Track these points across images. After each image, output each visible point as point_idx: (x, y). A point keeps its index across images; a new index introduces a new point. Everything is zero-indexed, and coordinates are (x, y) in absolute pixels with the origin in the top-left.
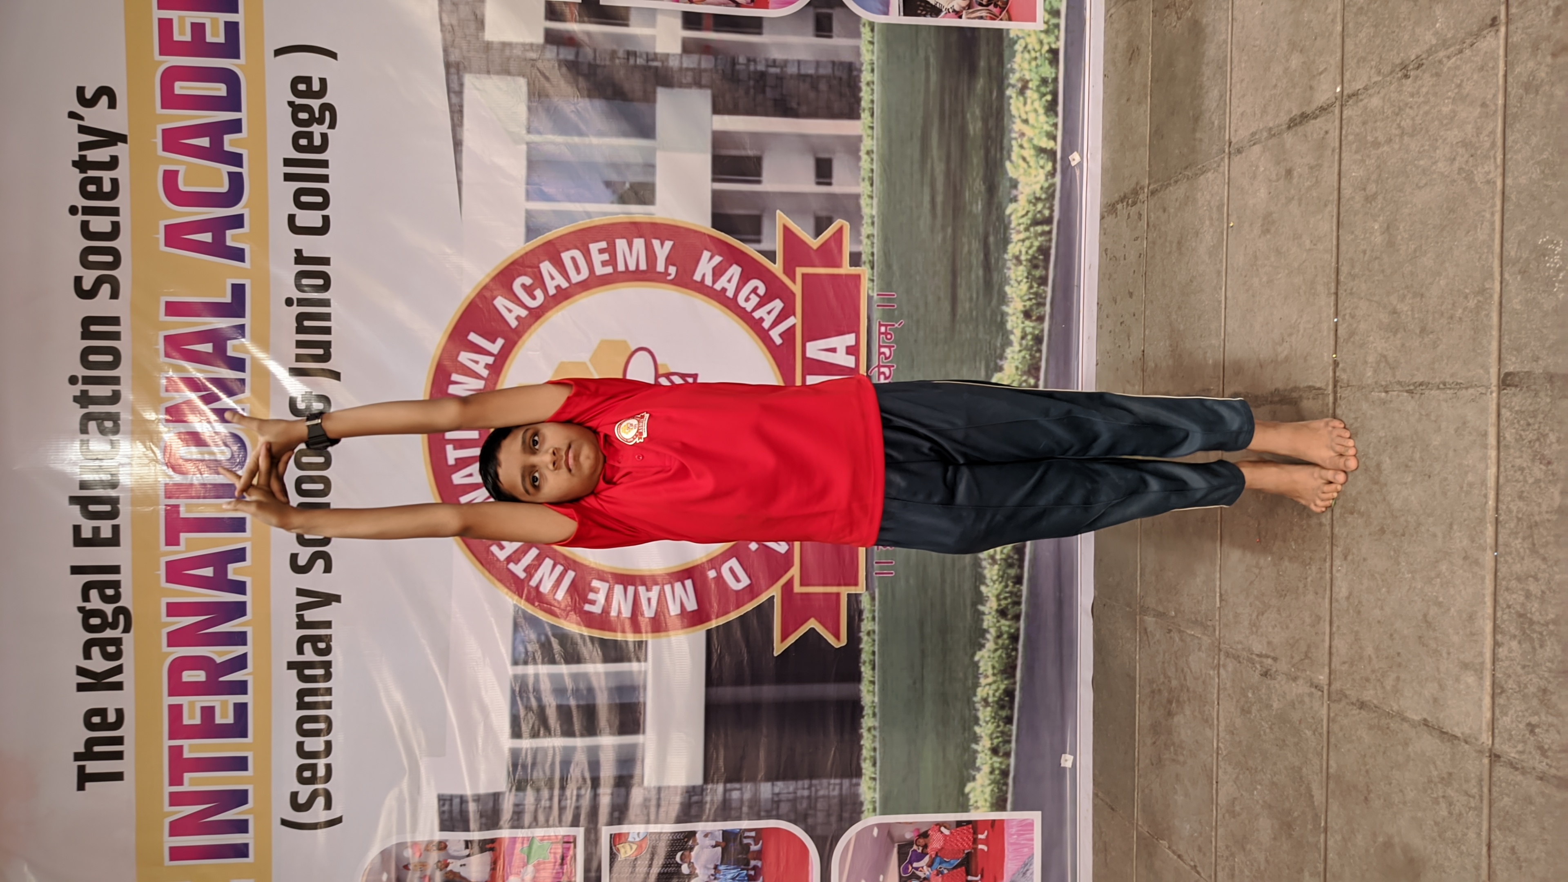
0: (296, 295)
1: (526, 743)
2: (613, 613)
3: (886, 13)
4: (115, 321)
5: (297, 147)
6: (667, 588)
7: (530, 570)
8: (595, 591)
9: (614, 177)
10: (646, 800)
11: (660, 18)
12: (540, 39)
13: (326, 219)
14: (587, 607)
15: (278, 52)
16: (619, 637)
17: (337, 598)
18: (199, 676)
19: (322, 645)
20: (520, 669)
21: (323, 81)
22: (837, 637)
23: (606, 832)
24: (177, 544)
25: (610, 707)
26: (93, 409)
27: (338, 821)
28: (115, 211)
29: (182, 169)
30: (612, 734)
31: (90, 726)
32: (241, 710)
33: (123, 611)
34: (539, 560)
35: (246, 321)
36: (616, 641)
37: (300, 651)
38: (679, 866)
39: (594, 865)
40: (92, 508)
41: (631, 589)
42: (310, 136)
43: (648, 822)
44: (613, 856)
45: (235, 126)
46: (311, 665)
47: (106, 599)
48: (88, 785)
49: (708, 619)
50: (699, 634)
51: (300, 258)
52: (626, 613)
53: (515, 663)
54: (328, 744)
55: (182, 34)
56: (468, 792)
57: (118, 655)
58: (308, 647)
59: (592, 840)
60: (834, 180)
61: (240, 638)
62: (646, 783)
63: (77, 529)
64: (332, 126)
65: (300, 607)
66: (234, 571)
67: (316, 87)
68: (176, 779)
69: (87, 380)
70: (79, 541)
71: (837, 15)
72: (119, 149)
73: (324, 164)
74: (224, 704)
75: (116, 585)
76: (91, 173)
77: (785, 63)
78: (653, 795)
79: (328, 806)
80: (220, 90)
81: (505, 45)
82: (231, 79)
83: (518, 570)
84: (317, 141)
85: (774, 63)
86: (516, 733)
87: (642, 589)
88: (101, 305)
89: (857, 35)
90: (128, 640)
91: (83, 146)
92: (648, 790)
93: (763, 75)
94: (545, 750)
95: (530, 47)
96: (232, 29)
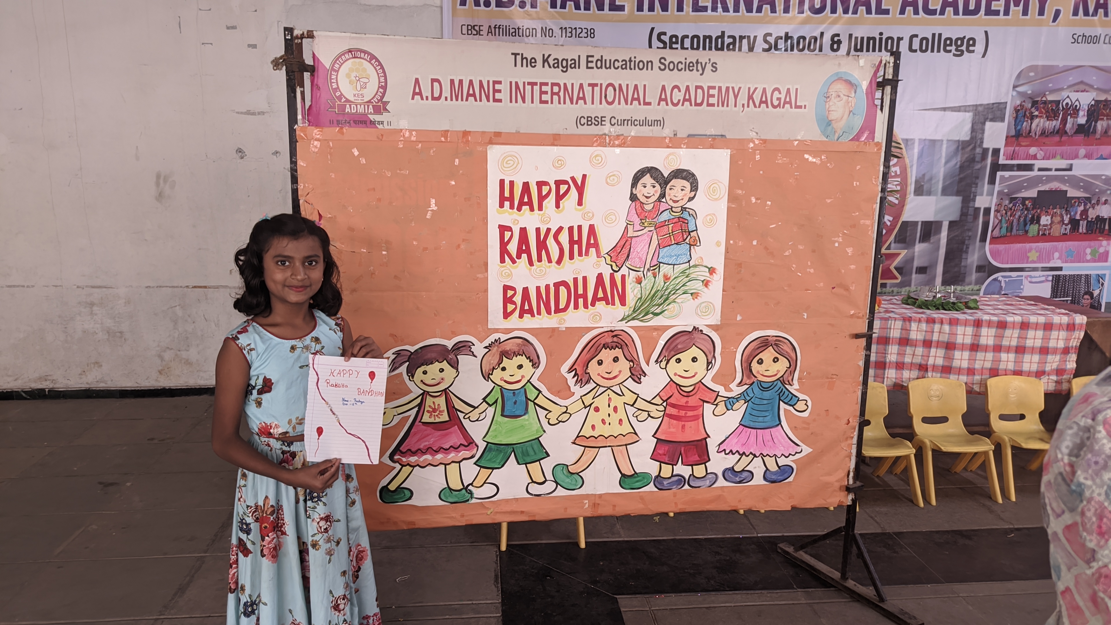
0: (884, 37)
5: (946, 39)
9: (929, 178)
11: (990, 197)
12: (985, 146)
13: (916, 51)
15: (986, 33)
17: (751, 54)
19: (731, 47)
21: (973, 51)
27: (651, 49)
32: (704, 9)
35: (873, 15)
37: (729, 37)
42: (951, 45)
45: (956, 13)
46: (723, 42)
51: (900, 39)
54: (687, 49)
58: (731, 40)
60: (917, 275)
61: (736, 10)
64: (955, 55)
65: (749, 37)
66: (766, 8)
67: (971, 48)
71: (985, 274)
77: (967, 253)
79: (659, 48)
80: (972, 7)
81: (983, 131)
82: (976, 11)
84: (948, 48)
85: (968, 248)
89: (976, 284)
93: (963, 243)
95: (982, 142)
96: (997, 13)
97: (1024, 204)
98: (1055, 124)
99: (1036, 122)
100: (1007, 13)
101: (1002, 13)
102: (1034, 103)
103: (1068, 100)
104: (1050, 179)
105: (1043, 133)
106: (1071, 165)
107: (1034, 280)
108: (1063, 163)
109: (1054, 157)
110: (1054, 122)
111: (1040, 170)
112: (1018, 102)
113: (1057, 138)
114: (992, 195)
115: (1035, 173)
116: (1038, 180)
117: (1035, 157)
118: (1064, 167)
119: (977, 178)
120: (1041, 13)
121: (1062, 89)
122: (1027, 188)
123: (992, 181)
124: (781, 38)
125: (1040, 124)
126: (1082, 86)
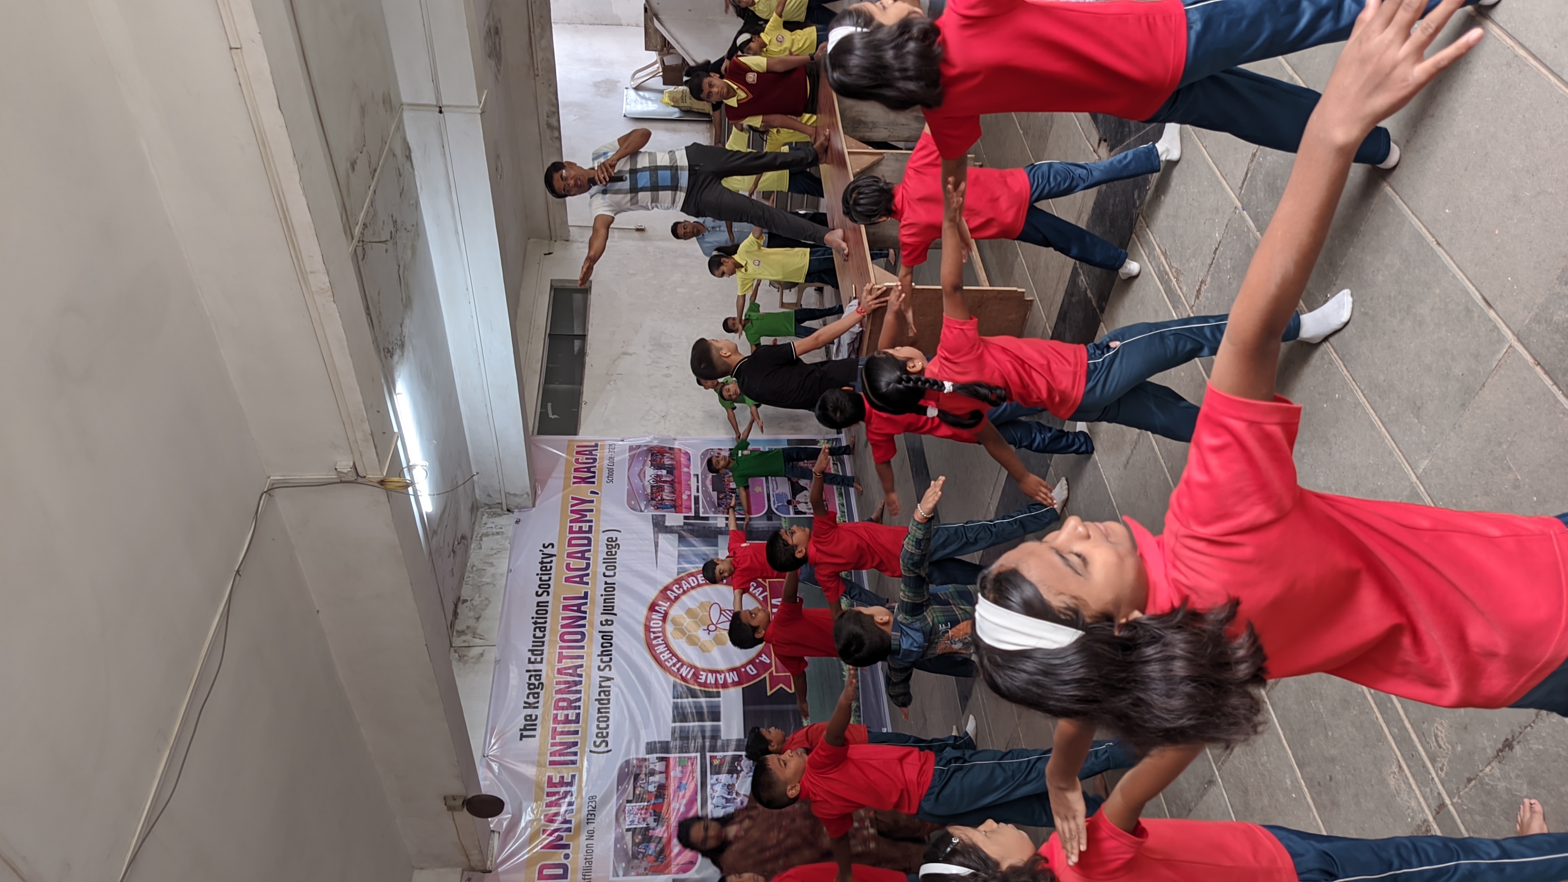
0: (604, 593)
1: (678, 724)
2: (708, 682)
3: (789, 514)
4: (547, 602)
5: (607, 555)
6: (727, 674)
7: (679, 670)
8: (702, 675)
9: (705, 557)
10: (723, 744)
11: (718, 519)
12: (682, 524)
13: (615, 573)
14: (699, 680)
15: (603, 532)
16: (711, 690)
17: (613, 679)
18: (565, 704)
19: (607, 693)
20: (676, 700)
21: (616, 538)
22: (791, 689)
23: (708, 755)
24: (561, 662)
25: (708, 712)
26: (538, 625)
27: (610, 751)
28: (550, 574)
29: (572, 562)
30: (709, 721)
31: (526, 720)
32: (578, 715)
33: (542, 684)
34: (682, 666)
35: (588, 601)
36: (709, 692)
37: (600, 695)
38: (737, 767)
39: (704, 766)
40: (535, 653)
41: (714, 675)
42: (611, 552)
43: (724, 751)
44: (711, 764)
45: (589, 551)
46: (603, 700)
47: (536, 680)
48: (524, 739)
49: (743, 684)
50: (739, 689)
51: (606, 583)
52: (713, 682)
53: (674, 698)
54: (608, 726)
55: (576, 529)
56: (657, 740)
57: (538, 697)
58: (602, 694)
59: (703, 757)
61: (579, 692)
62: (722, 738)
63: (530, 659)
64: (618, 549)
65: (600, 681)
66: (579, 671)
67: (614, 539)
68: (554, 738)
69: (537, 618)
70: (530, 662)
71: (773, 516)
72: (553, 558)
73: (615, 559)
74: (572, 714)
75: (540, 676)
76: (544, 565)
77: (758, 528)
78: (725, 742)
79: (607, 745)
80: (586, 542)
81: (671, 526)
82: (589, 539)
83: (675, 669)
84: (614, 553)
86: (674, 721)
87: (718, 675)
88: (544, 598)
89: (781, 520)
90: (542, 693)
91: (543, 558)
92: (723, 740)
94: (685, 727)
95: (680, 526)
96: (591, 527)
97: (722, 499)
98: (666, 486)
99: (665, 497)
100: (591, 521)
101: (591, 524)
102: (652, 499)
103: (651, 481)
104: (704, 485)
105: (673, 493)
106: (694, 475)
107: (775, 487)
108: (693, 480)
109: (689, 485)
110: (666, 487)
111: (698, 491)
112: (652, 508)
113: (676, 485)
114: (716, 517)
115: (700, 494)
116: (705, 492)
117: (690, 496)
118: (696, 479)
119: (704, 527)
120: (592, 501)
121: (643, 486)
122: (711, 497)
123: (707, 519)
124: (602, 659)
125: (666, 495)
126: (641, 474)
